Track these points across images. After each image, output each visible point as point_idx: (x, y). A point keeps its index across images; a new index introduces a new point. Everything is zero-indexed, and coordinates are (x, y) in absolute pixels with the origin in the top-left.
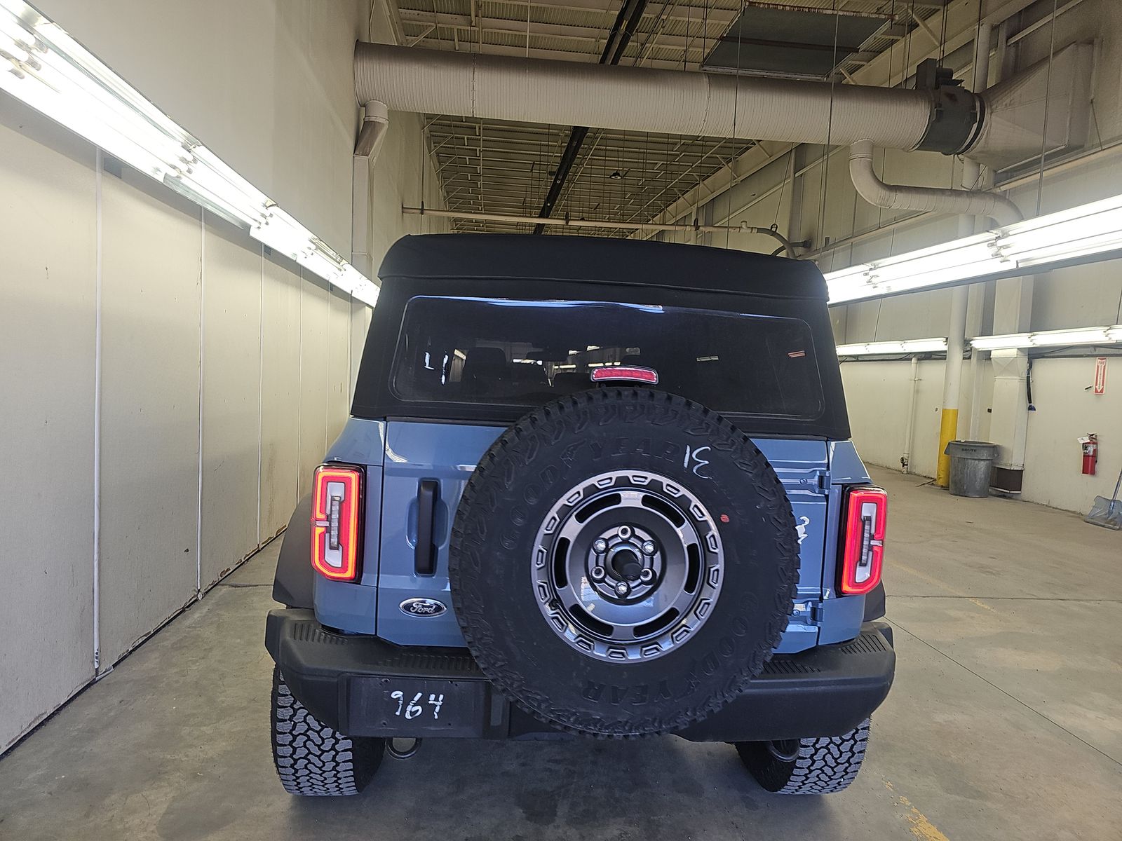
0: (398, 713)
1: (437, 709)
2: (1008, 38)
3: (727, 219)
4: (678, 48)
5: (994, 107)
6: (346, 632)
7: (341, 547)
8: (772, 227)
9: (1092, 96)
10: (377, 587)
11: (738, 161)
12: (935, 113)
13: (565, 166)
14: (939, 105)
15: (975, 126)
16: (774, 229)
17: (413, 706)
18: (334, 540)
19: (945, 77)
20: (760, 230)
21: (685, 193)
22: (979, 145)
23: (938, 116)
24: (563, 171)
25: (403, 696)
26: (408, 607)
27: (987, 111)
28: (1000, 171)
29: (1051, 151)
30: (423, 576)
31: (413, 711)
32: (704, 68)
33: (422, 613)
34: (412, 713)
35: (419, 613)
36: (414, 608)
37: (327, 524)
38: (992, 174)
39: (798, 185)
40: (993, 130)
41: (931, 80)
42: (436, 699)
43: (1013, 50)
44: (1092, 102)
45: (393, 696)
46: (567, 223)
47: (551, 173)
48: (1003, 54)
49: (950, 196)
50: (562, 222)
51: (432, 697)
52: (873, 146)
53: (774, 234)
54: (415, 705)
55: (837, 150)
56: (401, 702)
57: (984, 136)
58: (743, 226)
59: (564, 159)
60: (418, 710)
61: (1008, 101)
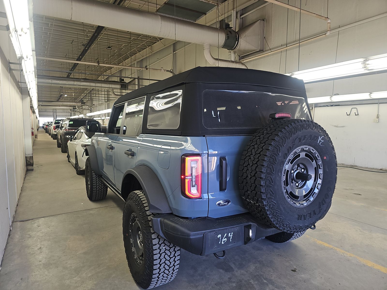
0: (220, 243)
1: (231, 238)
2: (241, 16)
3: (149, 66)
4: (138, 4)
5: (241, 36)
6: (192, 218)
7: (196, 186)
8: (171, 70)
9: (265, 36)
10: (209, 198)
11: (152, 46)
12: (227, 37)
13: (90, 43)
14: (228, 34)
15: (237, 42)
16: (172, 71)
17: (224, 239)
18: (194, 184)
19: (228, 26)
20: (167, 71)
21: (132, 56)
22: (238, 48)
23: (228, 38)
24: (89, 44)
25: (221, 236)
26: (219, 204)
27: (240, 38)
28: (241, 56)
29: (255, 51)
30: (222, 192)
31: (224, 240)
32: (157, 13)
33: (224, 205)
34: (224, 242)
35: (223, 205)
36: (221, 204)
37: (191, 177)
38: (238, 57)
39: (175, 56)
40: (241, 44)
41: (224, 27)
42: (231, 235)
43: (241, 19)
44: (265, 38)
45: (218, 237)
46: (99, 64)
47: (83, 45)
48: (239, 21)
49: (231, 63)
50: (97, 64)
51: (230, 234)
52: (210, 45)
53: (171, 72)
54: (225, 238)
55: (191, 44)
56: (220, 238)
57: (239, 45)
58: (162, 69)
59: (90, 40)
60: (226, 240)
61: (245, 35)
